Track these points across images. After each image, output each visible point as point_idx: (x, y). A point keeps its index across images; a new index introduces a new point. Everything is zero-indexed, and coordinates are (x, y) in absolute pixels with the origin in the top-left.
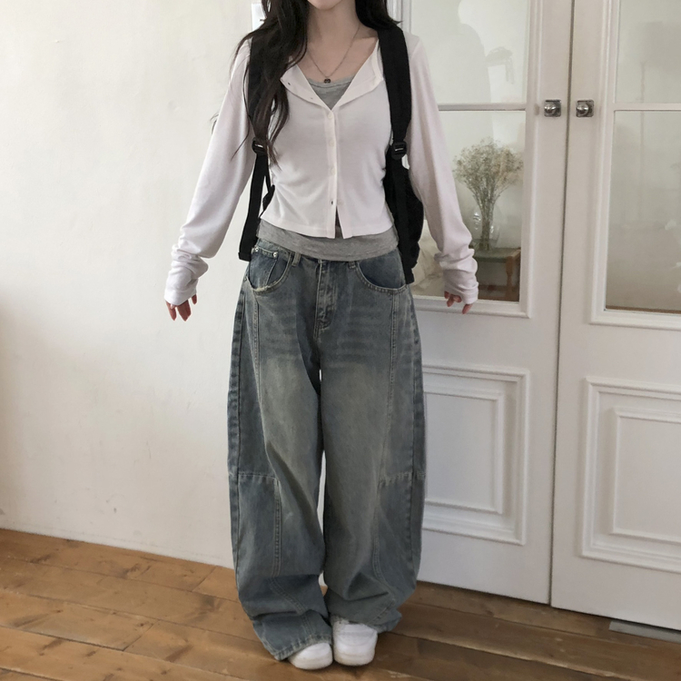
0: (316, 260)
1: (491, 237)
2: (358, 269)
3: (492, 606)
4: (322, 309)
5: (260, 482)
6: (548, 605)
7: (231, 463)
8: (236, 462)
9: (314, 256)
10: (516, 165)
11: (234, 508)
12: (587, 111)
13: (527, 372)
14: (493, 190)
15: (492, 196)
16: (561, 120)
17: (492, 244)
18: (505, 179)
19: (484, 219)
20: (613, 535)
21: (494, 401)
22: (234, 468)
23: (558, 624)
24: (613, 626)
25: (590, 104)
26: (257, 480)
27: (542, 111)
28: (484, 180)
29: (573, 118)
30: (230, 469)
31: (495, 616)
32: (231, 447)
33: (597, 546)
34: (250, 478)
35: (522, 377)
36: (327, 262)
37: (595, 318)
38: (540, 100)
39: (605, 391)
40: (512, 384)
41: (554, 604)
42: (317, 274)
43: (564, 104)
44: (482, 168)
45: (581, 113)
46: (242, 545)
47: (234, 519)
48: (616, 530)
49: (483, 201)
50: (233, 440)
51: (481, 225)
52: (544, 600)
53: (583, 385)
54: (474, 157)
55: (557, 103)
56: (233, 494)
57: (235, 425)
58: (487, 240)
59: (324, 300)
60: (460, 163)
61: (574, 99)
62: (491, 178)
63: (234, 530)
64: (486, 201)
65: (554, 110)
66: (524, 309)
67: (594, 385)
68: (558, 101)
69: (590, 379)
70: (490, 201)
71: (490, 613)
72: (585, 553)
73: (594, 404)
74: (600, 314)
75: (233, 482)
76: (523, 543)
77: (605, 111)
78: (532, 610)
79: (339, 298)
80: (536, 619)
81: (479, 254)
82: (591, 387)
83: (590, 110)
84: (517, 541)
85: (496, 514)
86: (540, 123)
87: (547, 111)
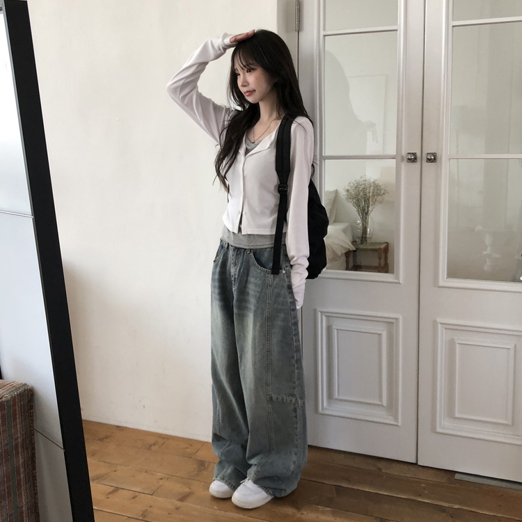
1: (368, 236)
2: (252, 254)
3: (381, 465)
6: (416, 464)
10: (382, 192)
12: (433, 159)
13: (400, 317)
14: (368, 207)
15: (368, 211)
16: (417, 165)
17: (368, 240)
18: (376, 200)
19: (363, 225)
20: (456, 418)
21: (380, 334)
23: (422, 475)
24: (457, 477)
25: (434, 155)
27: (405, 159)
28: (363, 200)
29: (425, 164)
31: (384, 471)
33: (445, 425)
35: (397, 319)
37: (441, 284)
38: (404, 153)
39: (450, 328)
40: (391, 324)
41: (419, 463)
43: (419, 155)
44: (361, 194)
45: (429, 160)
48: (457, 415)
49: (363, 214)
51: (362, 228)
52: (414, 462)
53: (435, 324)
54: (356, 187)
55: (414, 154)
58: (366, 238)
59: (232, 270)
62: (367, 200)
65: (413, 159)
66: (397, 278)
69: (439, 320)
70: (367, 214)
71: (380, 469)
72: (439, 430)
73: (443, 336)
74: (443, 280)
76: (400, 424)
77: (443, 159)
78: (406, 467)
80: (410, 473)
81: (362, 246)
82: (440, 325)
83: (435, 159)
84: (396, 423)
85: (382, 406)
86: (405, 166)
87: (409, 159)
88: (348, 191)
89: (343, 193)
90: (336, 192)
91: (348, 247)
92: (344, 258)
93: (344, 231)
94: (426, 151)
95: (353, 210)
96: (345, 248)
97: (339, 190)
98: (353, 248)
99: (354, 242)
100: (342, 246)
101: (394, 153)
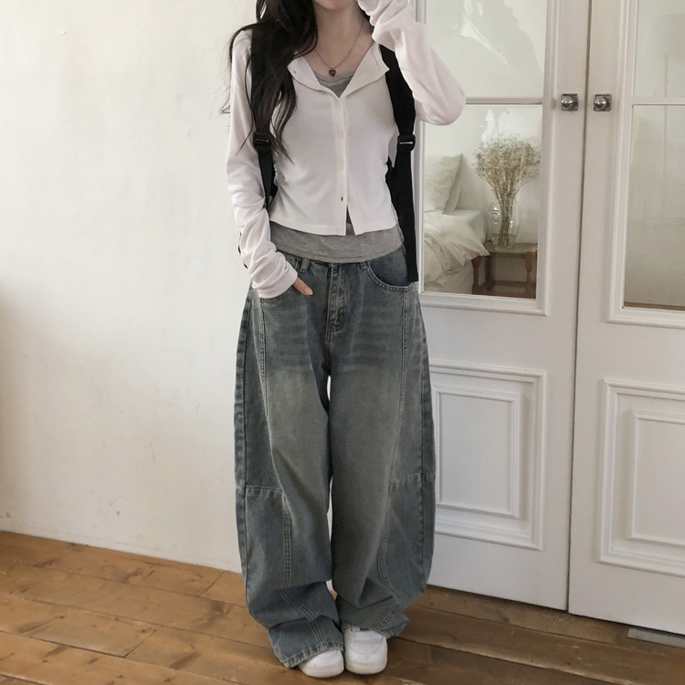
1: (510, 232)
2: (369, 269)
3: (509, 613)
5: (267, 496)
6: (566, 612)
7: (238, 477)
8: (243, 476)
9: (324, 260)
10: (536, 159)
11: (240, 521)
12: (605, 105)
13: (544, 373)
14: (512, 184)
15: (512, 190)
16: (579, 114)
17: (511, 240)
18: (525, 173)
19: (503, 213)
20: (632, 540)
21: (511, 402)
22: (242, 482)
23: (576, 631)
24: (632, 633)
25: (607, 98)
26: (265, 494)
27: (559, 105)
28: (504, 174)
29: (591, 113)
30: (238, 483)
31: (512, 622)
32: (238, 460)
33: (616, 551)
34: (257, 493)
35: (538, 377)
36: (339, 265)
37: (612, 317)
38: (556, 94)
39: (624, 392)
40: (528, 385)
41: (572, 611)
42: (328, 277)
43: (581, 98)
44: (501, 162)
45: (598, 107)
46: (252, 560)
47: (241, 533)
48: (635, 535)
49: (502, 195)
50: (240, 454)
51: (501, 220)
52: (563, 608)
53: (601, 383)
54: (493, 151)
55: (574, 96)
56: (240, 507)
58: (507, 235)
59: (337, 302)
61: (592, 93)
62: (512, 172)
63: (241, 544)
64: (506, 195)
65: (571, 104)
66: (541, 306)
67: (612, 386)
68: (576, 95)
69: (608, 380)
70: (509, 195)
71: (506, 620)
72: (604, 558)
73: (613, 406)
74: (618, 311)
75: (240, 496)
76: (540, 547)
77: (623, 105)
78: (549, 616)
79: (351, 299)
80: (553, 627)
81: (498, 249)
82: (609, 389)
83: (608, 104)
84: (533, 546)
85: (512, 517)
86: (557, 117)
87: (565, 106)
88: (479, 156)
89: (472, 162)
90: (461, 159)
91: (476, 250)
92: (470, 268)
93: (472, 224)
94: (592, 92)
95: (486, 191)
96: (471, 252)
97: (465, 155)
98: (484, 252)
99: (487, 242)
100: (466, 249)
101: (539, 94)
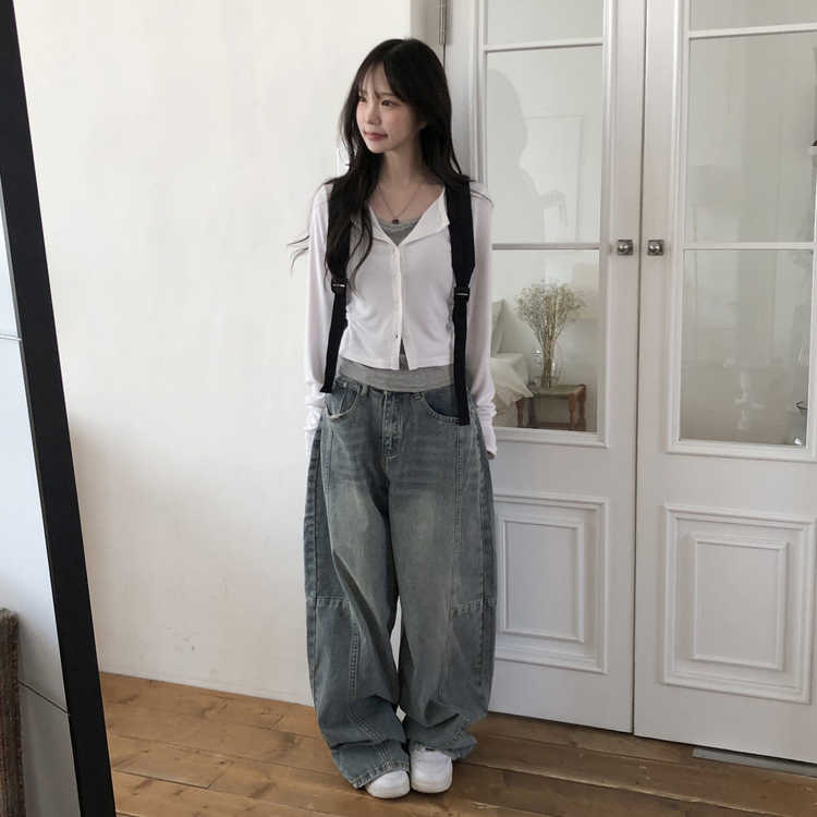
0: (381, 391)
1: (552, 374)
2: (423, 400)
3: (575, 736)
4: (388, 438)
5: (336, 606)
6: (632, 734)
7: (308, 589)
8: (314, 587)
9: (379, 387)
10: (576, 304)
11: (311, 633)
12: (658, 249)
13: (606, 501)
14: (553, 328)
15: (553, 334)
16: (633, 259)
17: (554, 381)
18: (565, 317)
19: (545, 356)
20: (695, 660)
21: (575, 529)
22: (313, 593)
23: (642, 752)
24: (697, 753)
25: (661, 243)
26: (334, 606)
27: (615, 250)
28: (545, 317)
29: (646, 257)
30: (308, 594)
31: (580, 746)
32: (308, 572)
33: (680, 673)
34: (327, 603)
35: (601, 505)
36: (393, 393)
37: (670, 449)
38: (613, 240)
39: (683, 518)
40: (591, 511)
41: (636, 733)
42: (383, 404)
43: (635, 242)
44: (543, 306)
45: (652, 252)
46: (318, 672)
47: (310, 645)
48: (697, 656)
49: (544, 338)
50: (310, 566)
51: (543, 361)
52: (629, 731)
53: (661, 509)
54: (534, 296)
55: (629, 242)
56: (311, 620)
57: (312, 550)
58: (549, 377)
59: (388, 429)
60: (521, 301)
61: (646, 238)
62: (551, 317)
63: (310, 656)
64: (547, 338)
65: (627, 249)
66: (602, 439)
67: (671, 511)
68: (630, 241)
69: (668, 506)
70: (551, 338)
71: (574, 744)
72: (667, 679)
73: (673, 530)
74: (674, 443)
75: (311, 608)
76: (605, 671)
77: (675, 250)
78: (614, 739)
79: (404, 426)
80: (620, 749)
81: (542, 391)
82: (668, 514)
83: (661, 250)
84: (599, 670)
85: (577, 642)
86: (616, 263)
87: (622, 250)
89: (513, 306)
90: (503, 304)
91: (521, 392)
92: (515, 410)
93: (515, 367)
95: (529, 335)
96: (516, 394)
97: (507, 300)
98: (529, 394)
99: (530, 384)
100: (511, 390)
101: (596, 239)
